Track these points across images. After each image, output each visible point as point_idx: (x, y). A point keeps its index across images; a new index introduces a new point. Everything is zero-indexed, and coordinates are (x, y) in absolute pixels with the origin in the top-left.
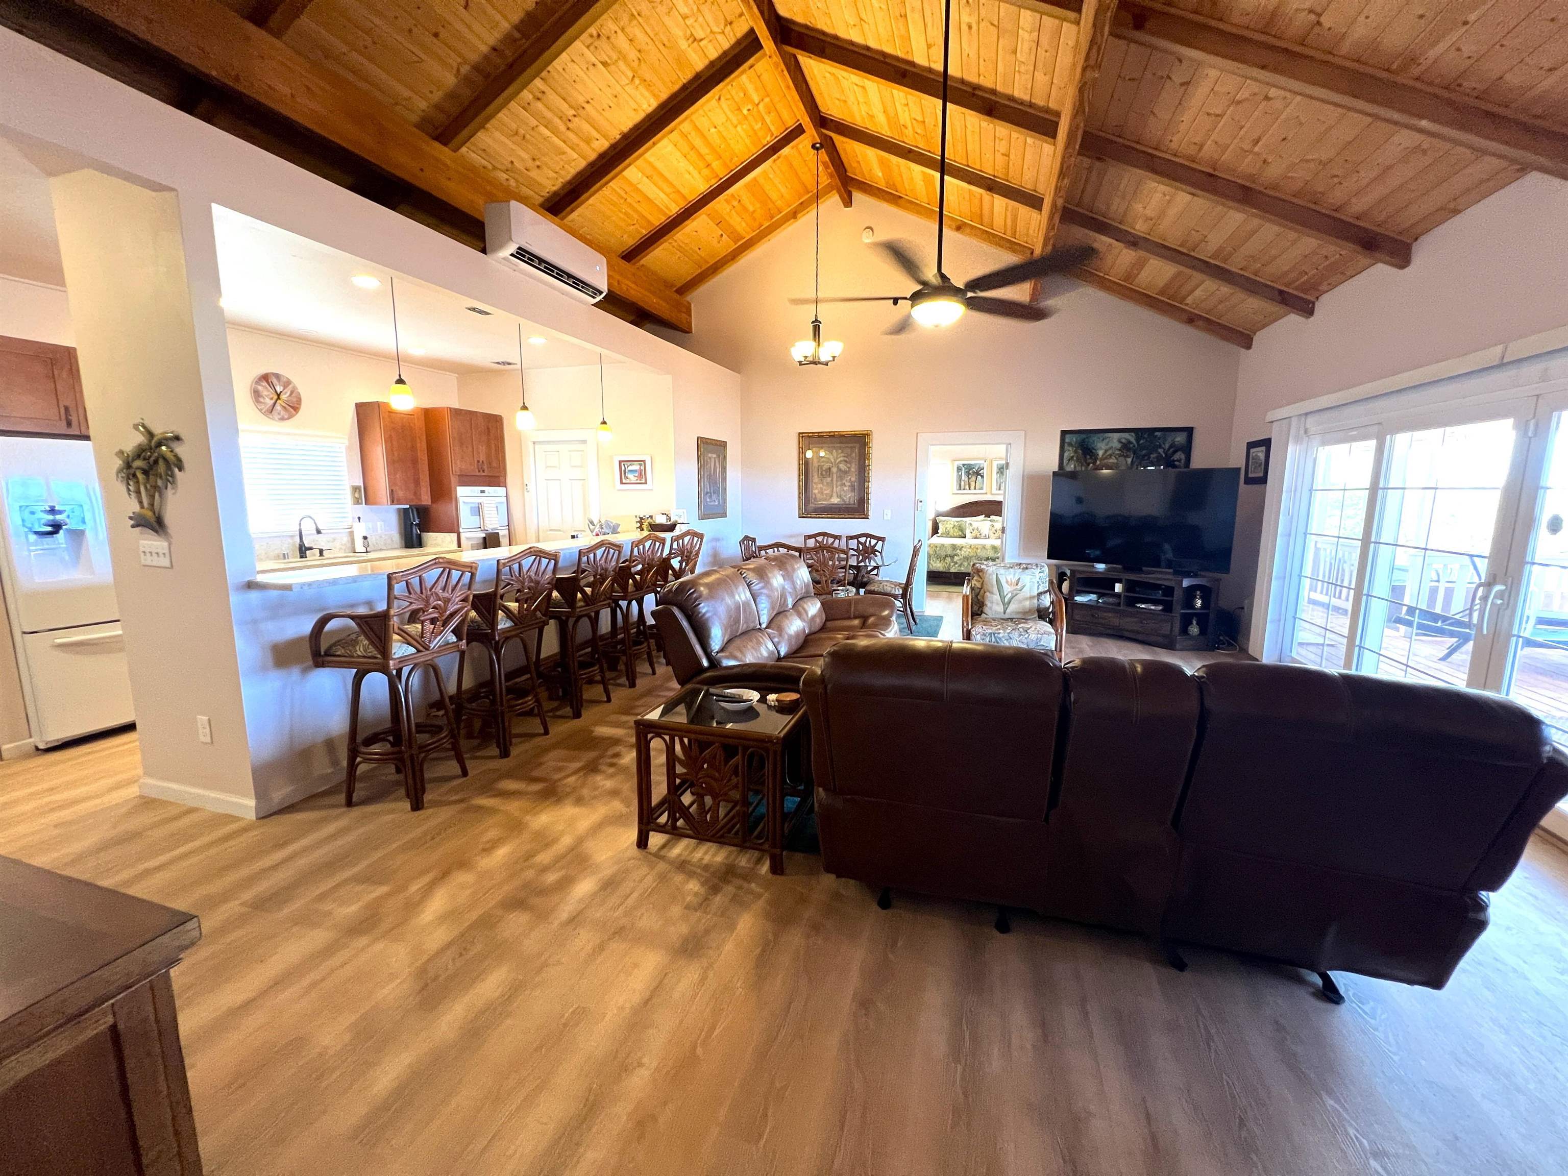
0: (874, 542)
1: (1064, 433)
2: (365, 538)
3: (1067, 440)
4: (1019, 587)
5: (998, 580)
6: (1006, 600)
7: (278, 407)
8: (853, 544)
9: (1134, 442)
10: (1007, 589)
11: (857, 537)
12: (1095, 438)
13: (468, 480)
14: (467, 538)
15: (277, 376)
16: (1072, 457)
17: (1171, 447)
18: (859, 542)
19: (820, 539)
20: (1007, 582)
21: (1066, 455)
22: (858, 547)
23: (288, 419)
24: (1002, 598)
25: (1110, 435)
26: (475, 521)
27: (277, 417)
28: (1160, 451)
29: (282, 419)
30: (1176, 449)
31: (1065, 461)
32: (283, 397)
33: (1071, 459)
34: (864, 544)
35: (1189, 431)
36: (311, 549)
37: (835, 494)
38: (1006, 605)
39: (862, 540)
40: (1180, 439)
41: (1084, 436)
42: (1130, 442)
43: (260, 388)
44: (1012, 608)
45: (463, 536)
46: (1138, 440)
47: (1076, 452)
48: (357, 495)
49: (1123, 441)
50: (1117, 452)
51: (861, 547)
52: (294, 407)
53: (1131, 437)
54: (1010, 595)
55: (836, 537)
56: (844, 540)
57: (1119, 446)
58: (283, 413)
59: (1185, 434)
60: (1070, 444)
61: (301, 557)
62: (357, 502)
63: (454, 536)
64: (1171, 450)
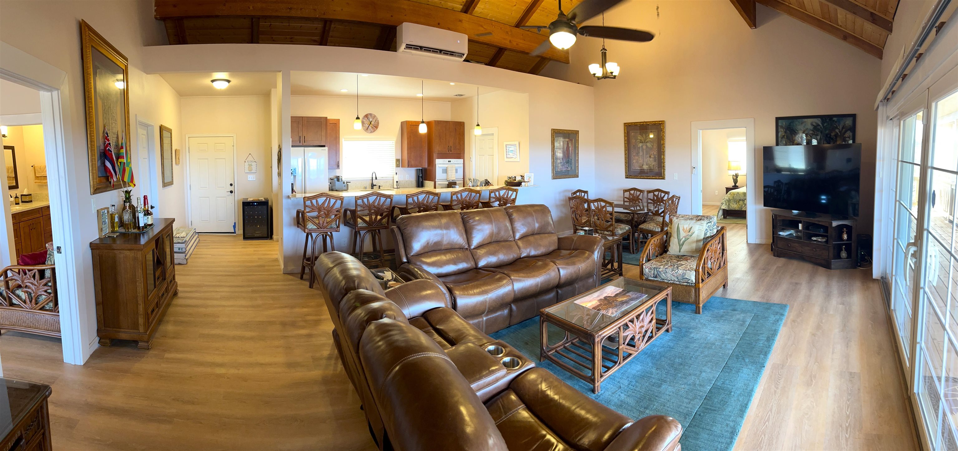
0: (663, 194)
1: (778, 119)
2: (397, 182)
3: (780, 124)
4: (690, 234)
5: (678, 228)
6: (681, 242)
7: (370, 127)
8: (651, 196)
9: (821, 125)
10: (683, 234)
11: (653, 191)
12: (796, 122)
13: (443, 156)
14: (439, 184)
15: (371, 114)
16: (784, 136)
17: (843, 128)
18: (654, 195)
19: (632, 192)
20: (683, 230)
21: (780, 134)
22: (654, 198)
23: (374, 132)
24: (679, 240)
25: (806, 120)
26: (444, 176)
27: (370, 131)
28: (837, 131)
29: (371, 132)
30: (846, 129)
31: (780, 139)
32: (372, 123)
33: (783, 137)
34: (657, 196)
35: (854, 116)
36: (375, 185)
37: (645, 163)
38: (681, 245)
39: (656, 193)
40: (849, 122)
41: (790, 121)
42: (819, 125)
43: (364, 120)
44: (685, 248)
45: (437, 183)
46: (823, 124)
47: (785, 132)
48: (398, 163)
49: (814, 124)
50: (811, 132)
51: (655, 198)
52: (376, 127)
53: (818, 121)
54: (684, 239)
55: (641, 191)
56: (646, 193)
57: (812, 128)
58: (372, 129)
59: (851, 118)
60: (782, 127)
61: (372, 189)
62: (398, 166)
63: (432, 183)
64: (844, 130)
